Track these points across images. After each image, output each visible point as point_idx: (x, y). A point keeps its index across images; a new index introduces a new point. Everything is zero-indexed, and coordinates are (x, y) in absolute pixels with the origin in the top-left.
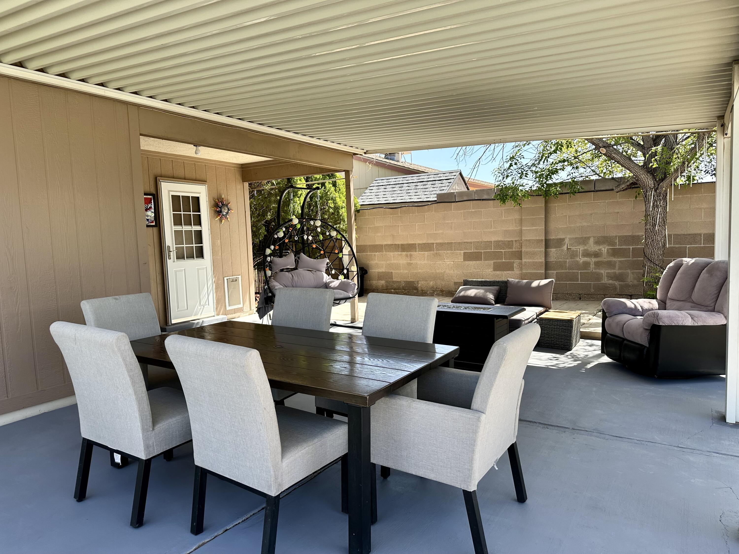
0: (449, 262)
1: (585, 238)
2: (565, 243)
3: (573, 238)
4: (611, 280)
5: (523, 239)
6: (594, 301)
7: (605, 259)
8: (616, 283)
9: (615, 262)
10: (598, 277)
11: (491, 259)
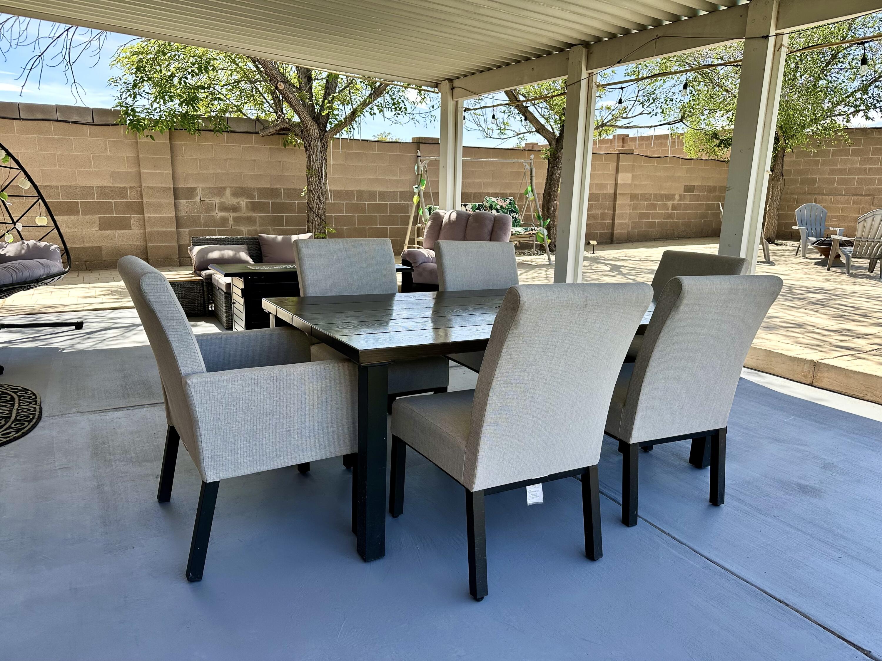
1: (221, 188)
2: (197, 194)
3: (207, 188)
5: (143, 185)
7: (244, 215)
9: (255, 218)
11: (94, 213)
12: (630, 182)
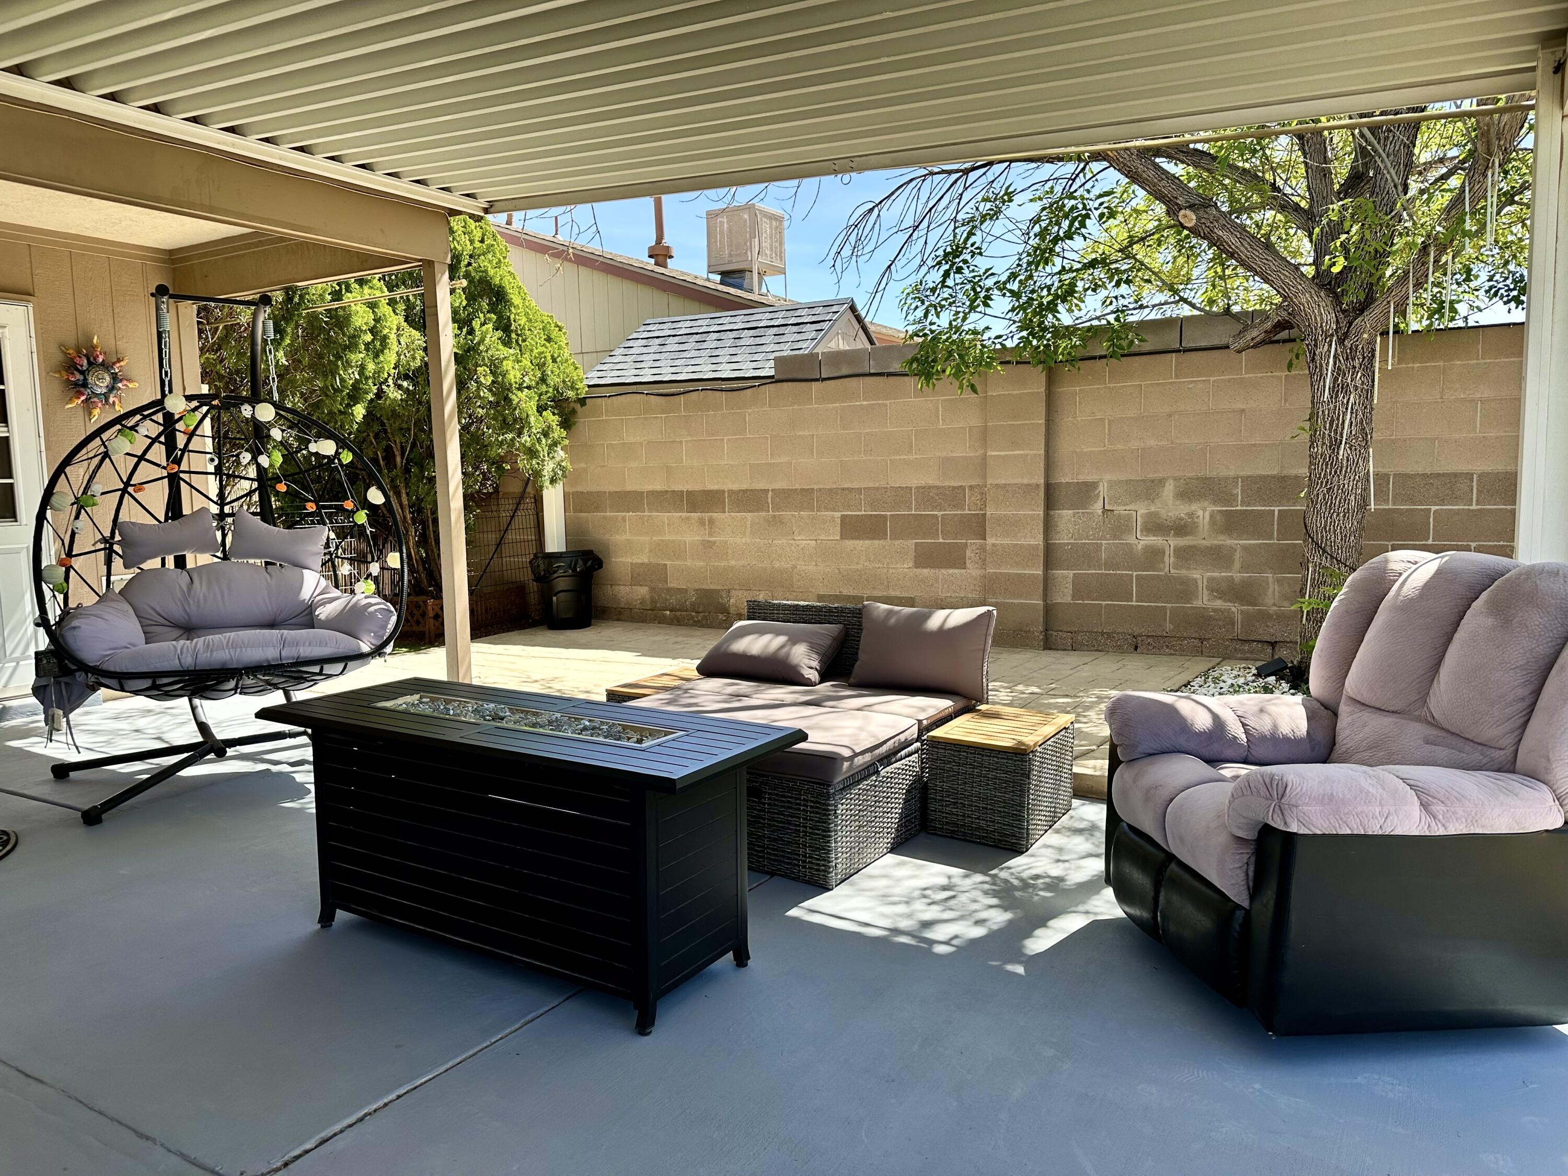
0: (804, 541)
1: (1153, 481)
2: (1098, 496)
3: (1121, 482)
4: (1220, 598)
5: (989, 481)
6: (1171, 654)
7: (1204, 542)
8: (1233, 609)
9: (1232, 549)
10: (1186, 590)
11: (909, 536)
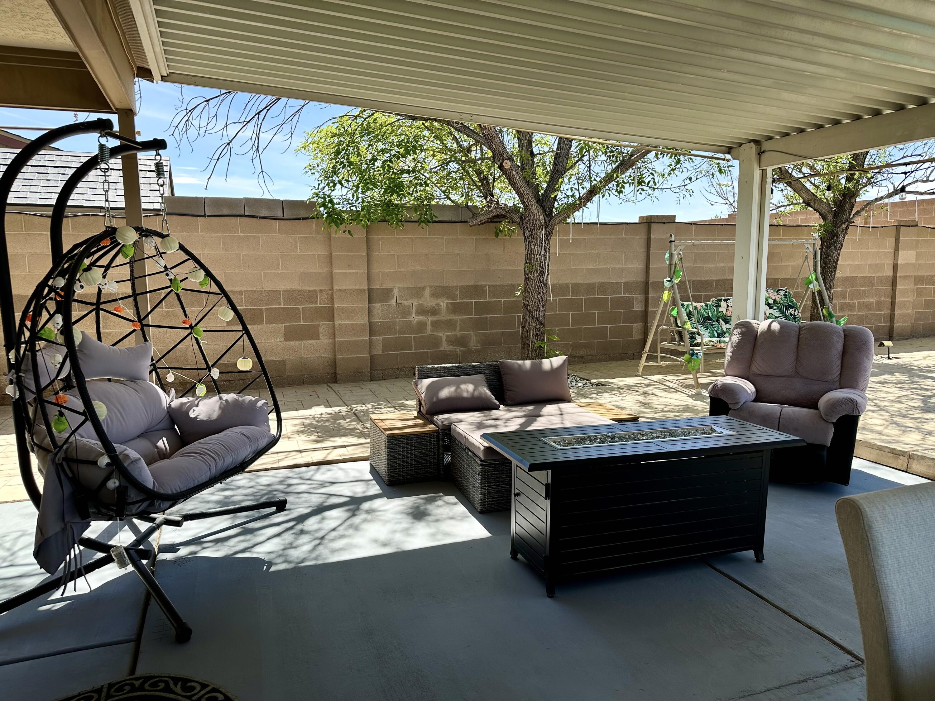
1: (420, 288)
2: (393, 295)
3: (404, 288)
4: (452, 345)
5: (335, 287)
7: (443, 318)
8: (458, 350)
9: (456, 321)
10: (436, 342)
11: (281, 321)
12: (914, 262)
